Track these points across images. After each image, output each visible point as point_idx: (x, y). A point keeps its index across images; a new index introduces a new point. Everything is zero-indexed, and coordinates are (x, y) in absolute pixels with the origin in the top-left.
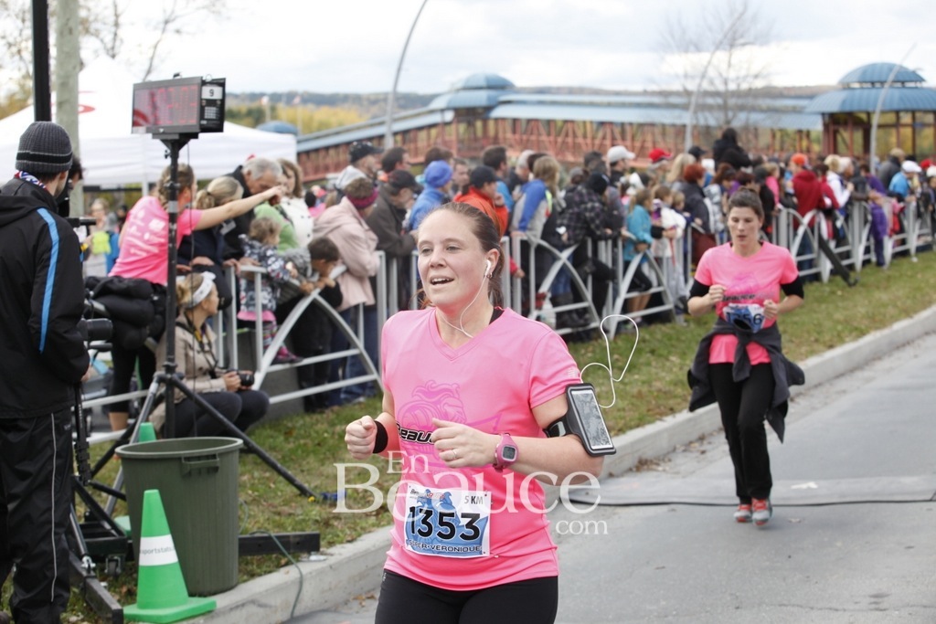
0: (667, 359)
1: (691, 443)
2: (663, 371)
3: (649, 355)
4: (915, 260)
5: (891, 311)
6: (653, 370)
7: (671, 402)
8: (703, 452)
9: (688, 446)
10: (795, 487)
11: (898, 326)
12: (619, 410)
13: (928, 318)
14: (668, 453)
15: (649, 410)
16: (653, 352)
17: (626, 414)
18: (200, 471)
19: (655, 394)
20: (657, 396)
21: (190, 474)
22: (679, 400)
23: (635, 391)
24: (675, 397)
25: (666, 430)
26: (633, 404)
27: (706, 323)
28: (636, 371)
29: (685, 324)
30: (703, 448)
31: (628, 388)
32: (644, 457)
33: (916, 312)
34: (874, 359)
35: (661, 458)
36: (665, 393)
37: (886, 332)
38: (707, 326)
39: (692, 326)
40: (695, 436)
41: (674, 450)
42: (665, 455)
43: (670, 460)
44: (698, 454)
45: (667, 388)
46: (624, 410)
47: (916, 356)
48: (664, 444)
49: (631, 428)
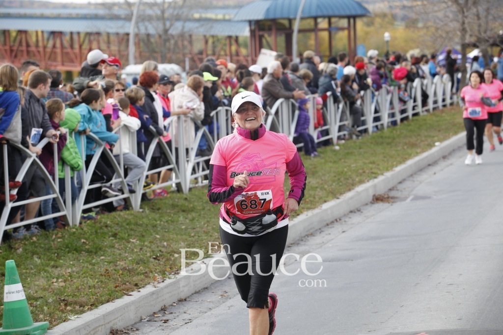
0: (129, 242)
1: (154, 313)
2: (125, 252)
3: (111, 238)
4: (337, 148)
5: (319, 193)
6: (118, 252)
7: (135, 279)
8: (166, 321)
9: (152, 318)
11: (325, 206)
12: (90, 287)
13: (352, 198)
14: (135, 323)
15: (116, 287)
16: (115, 235)
17: (97, 291)
19: (121, 272)
20: (122, 274)
22: (142, 276)
23: (103, 270)
24: (138, 274)
25: (133, 303)
26: (102, 282)
27: (159, 209)
28: (102, 253)
29: (141, 210)
30: (165, 318)
31: (96, 267)
32: (115, 327)
33: (341, 194)
34: (308, 236)
35: (130, 327)
36: (129, 271)
37: (316, 211)
38: (160, 211)
39: (147, 211)
40: (157, 309)
41: (141, 320)
42: (132, 325)
43: (137, 330)
44: (161, 323)
45: (131, 267)
46: (94, 287)
47: (343, 232)
48: (131, 317)
49: (102, 303)
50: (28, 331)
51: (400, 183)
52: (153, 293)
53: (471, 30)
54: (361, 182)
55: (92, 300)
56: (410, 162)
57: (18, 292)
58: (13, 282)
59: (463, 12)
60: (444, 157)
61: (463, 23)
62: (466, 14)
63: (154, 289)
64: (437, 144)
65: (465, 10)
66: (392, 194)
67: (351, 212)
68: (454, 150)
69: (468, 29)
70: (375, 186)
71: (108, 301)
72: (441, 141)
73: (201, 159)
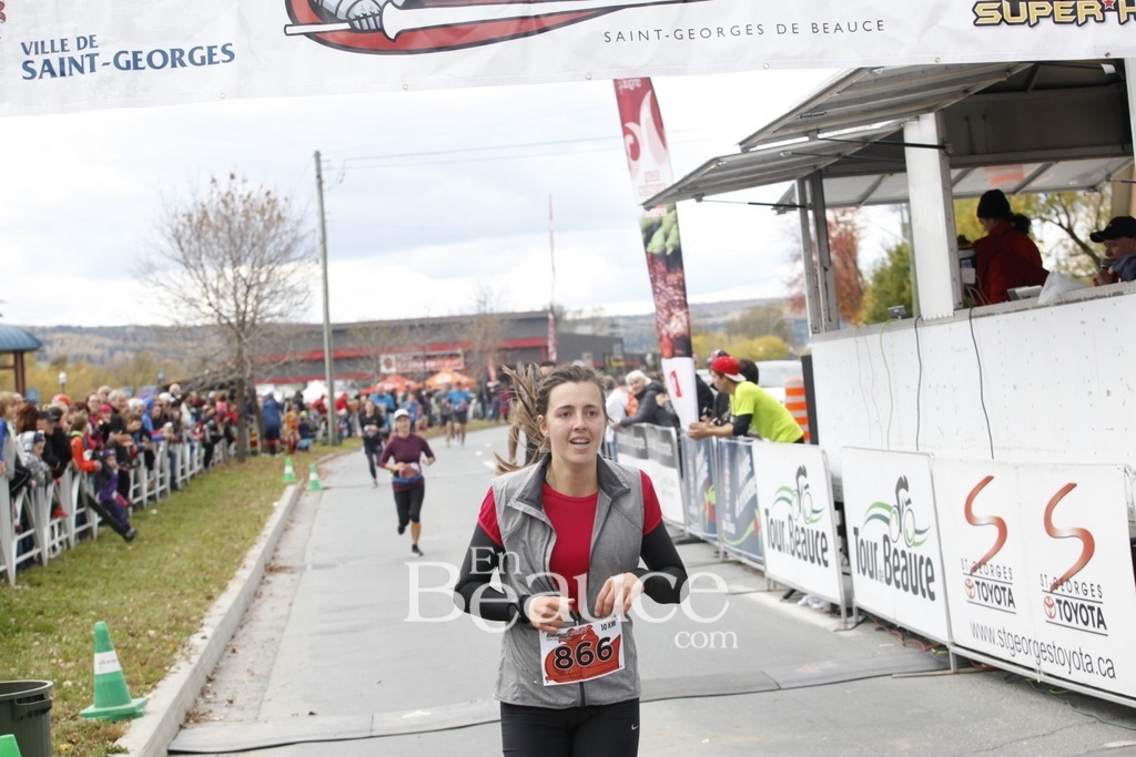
1: (201, 695)
8: (231, 702)
9: (205, 699)
10: (405, 716)
14: (195, 706)
18: (30, 714)
21: (22, 718)
25: (189, 681)
30: (226, 698)
32: (187, 709)
40: (199, 691)
41: (197, 701)
44: (226, 704)
48: (191, 698)
50: (134, 708)
51: (276, 550)
52: (195, 670)
53: (252, 362)
54: (247, 549)
55: (141, 677)
56: (272, 524)
57: (113, 661)
58: (108, 649)
59: (239, 338)
60: (292, 521)
61: (240, 352)
62: (245, 341)
63: (192, 667)
64: (275, 504)
65: (242, 335)
66: (281, 563)
67: (261, 584)
68: (291, 513)
69: (247, 360)
70: (263, 553)
71: (159, 680)
72: (278, 500)
73: (55, 522)
